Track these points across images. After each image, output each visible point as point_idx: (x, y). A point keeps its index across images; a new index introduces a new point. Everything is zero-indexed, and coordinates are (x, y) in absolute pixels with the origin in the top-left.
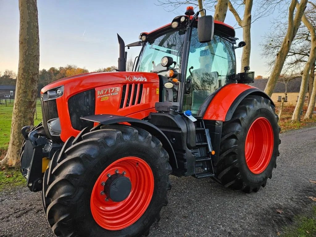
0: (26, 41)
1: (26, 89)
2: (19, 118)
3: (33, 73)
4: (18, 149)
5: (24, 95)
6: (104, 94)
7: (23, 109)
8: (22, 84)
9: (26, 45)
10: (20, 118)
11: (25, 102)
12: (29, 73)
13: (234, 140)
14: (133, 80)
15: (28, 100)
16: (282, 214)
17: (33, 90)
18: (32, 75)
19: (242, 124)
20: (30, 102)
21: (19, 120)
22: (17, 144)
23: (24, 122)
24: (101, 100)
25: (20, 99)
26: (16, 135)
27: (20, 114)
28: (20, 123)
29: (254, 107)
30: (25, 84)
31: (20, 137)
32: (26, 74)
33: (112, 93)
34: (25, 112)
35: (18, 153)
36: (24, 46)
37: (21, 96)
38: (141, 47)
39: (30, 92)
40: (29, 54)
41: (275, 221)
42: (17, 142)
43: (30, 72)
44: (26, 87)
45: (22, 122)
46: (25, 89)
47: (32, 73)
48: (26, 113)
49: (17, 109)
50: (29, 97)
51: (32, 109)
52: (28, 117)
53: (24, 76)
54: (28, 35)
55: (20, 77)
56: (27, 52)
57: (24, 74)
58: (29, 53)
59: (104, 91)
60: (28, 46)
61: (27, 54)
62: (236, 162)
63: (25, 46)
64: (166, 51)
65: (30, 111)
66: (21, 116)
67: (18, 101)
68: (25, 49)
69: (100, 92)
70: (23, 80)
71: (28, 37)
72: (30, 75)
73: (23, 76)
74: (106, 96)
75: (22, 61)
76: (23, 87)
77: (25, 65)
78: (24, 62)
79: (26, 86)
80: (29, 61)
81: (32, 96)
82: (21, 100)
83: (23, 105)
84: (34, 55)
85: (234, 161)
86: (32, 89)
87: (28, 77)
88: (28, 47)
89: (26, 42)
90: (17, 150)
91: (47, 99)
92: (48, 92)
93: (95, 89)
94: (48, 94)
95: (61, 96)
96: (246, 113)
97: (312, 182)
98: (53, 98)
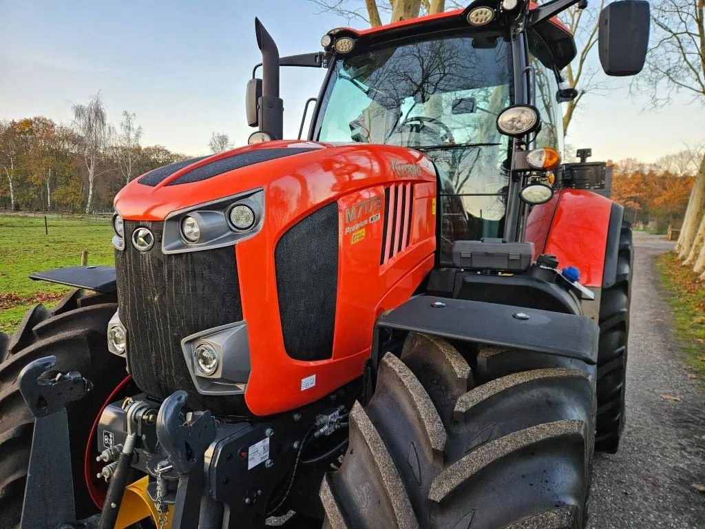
19: (628, 291)
24: (352, 243)
33: (371, 214)
91: (178, 242)
92: (196, 214)
93: (336, 202)
94: (194, 225)
95: (254, 234)
96: (629, 264)
97: (668, 397)
98: (212, 243)
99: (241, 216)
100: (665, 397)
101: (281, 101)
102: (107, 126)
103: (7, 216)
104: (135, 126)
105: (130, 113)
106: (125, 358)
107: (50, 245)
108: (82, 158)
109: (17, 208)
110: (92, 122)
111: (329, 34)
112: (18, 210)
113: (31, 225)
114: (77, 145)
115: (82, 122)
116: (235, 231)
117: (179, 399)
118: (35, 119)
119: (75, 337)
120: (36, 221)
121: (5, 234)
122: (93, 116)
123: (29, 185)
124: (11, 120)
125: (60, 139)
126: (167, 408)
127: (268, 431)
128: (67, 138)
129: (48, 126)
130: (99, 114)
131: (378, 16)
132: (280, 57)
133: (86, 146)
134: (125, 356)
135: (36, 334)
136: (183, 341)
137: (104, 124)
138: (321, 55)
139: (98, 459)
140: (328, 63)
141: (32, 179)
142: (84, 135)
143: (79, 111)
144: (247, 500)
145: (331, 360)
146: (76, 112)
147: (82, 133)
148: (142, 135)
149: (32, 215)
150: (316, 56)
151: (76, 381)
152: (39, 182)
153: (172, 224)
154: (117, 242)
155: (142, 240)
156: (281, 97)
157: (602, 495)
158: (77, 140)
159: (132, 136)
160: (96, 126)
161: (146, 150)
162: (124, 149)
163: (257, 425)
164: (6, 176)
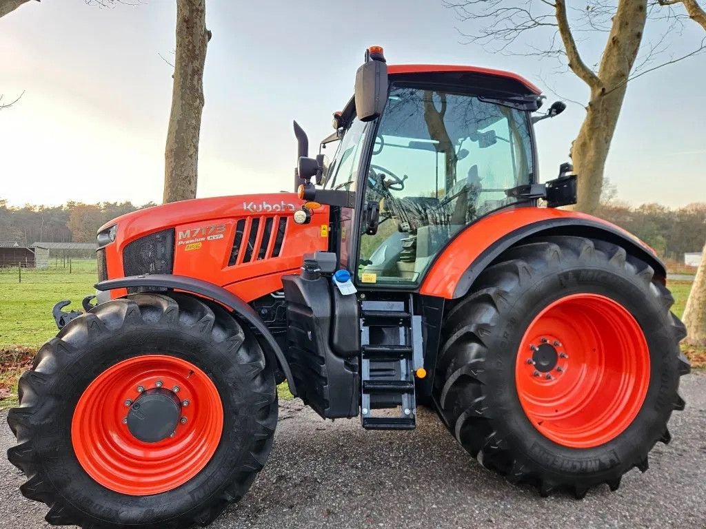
6: (192, 238)
13: (474, 348)
14: (261, 210)
19: (498, 306)
24: (186, 250)
33: (211, 235)
59: (192, 233)
62: (480, 404)
64: (408, 145)
69: (184, 234)
74: (196, 242)
85: (477, 400)
93: (174, 228)
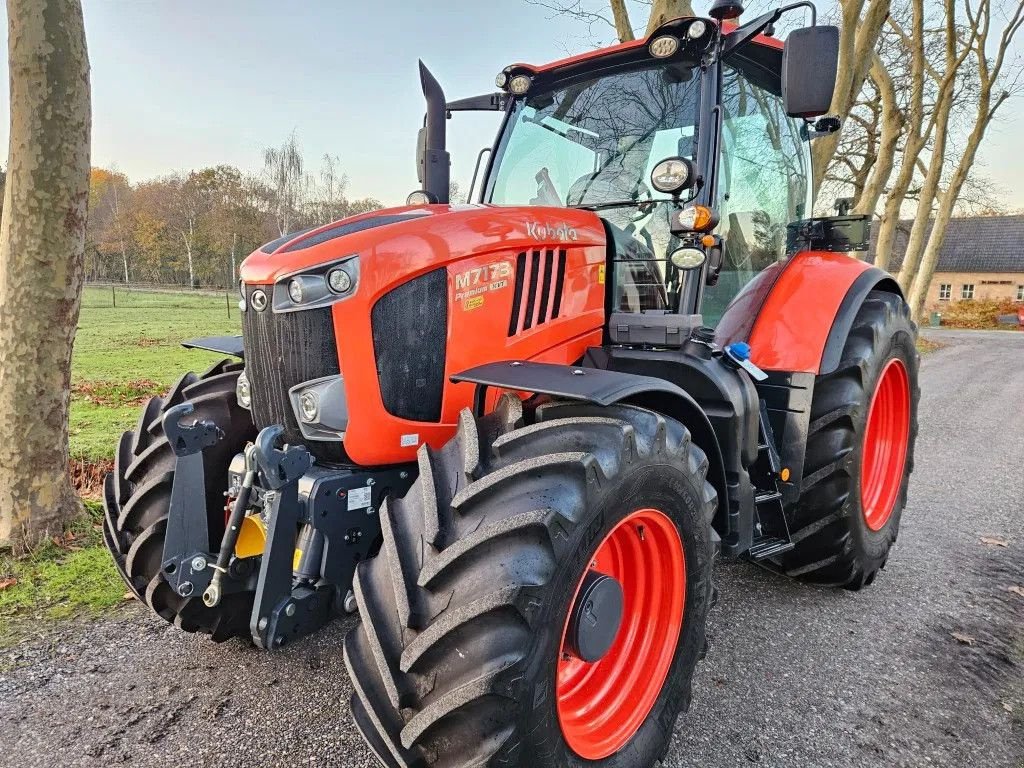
0: (45, 64)
1: (48, 251)
2: (18, 364)
3: (74, 191)
4: (18, 481)
5: (40, 276)
7: (33, 328)
8: (32, 233)
9: (43, 79)
10: (23, 364)
11: (42, 300)
12: (57, 191)
13: (843, 434)
14: (545, 236)
15: (53, 296)
16: (973, 647)
17: (72, 257)
18: (68, 197)
19: (863, 380)
20: (62, 301)
21: (18, 369)
22: (10, 460)
23: (38, 380)
24: (465, 310)
25: (23, 290)
26: (7, 429)
27: (23, 349)
28: (23, 380)
29: (885, 325)
30: (44, 233)
31: (25, 435)
32: (48, 196)
33: (493, 281)
34: (42, 342)
35: (17, 494)
36: (34, 82)
37: (24, 278)
38: (501, 115)
39: (64, 264)
40: (55, 116)
41: (968, 668)
42: (13, 454)
43: (62, 186)
44: (46, 242)
45: (31, 377)
46: (43, 252)
47: (68, 189)
48: (46, 344)
49: (11, 330)
50: (59, 283)
51: (67, 329)
52: (56, 356)
53: (40, 201)
54: (48, 39)
55: (19, 206)
56: (49, 108)
57: (40, 194)
58: (58, 112)
60: (49, 82)
61: (48, 117)
62: (846, 501)
63: (40, 84)
65: (61, 335)
66: (28, 354)
67: (12, 299)
68: (41, 97)
70: (34, 218)
71: (51, 50)
72: (62, 199)
73: (34, 203)
75: (30, 143)
76: (33, 244)
77: (41, 159)
78: (38, 149)
79: (45, 240)
80: (59, 141)
81: (69, 281)
82: (27, 294)
83: (35, 313)
84: (74, 124)
85: (842, 498)
86: (69, 254)
87: (55, 205)
88: (50, 90)
89: (45, 70)
90: (13, 483)
91: (287, 303)
92: (299, 278)
93: (445, 267)
94: (298, 288)
95: (350, 296)
96: (872, 348)
97: (989, 541)
98: (316, 303)
99: (339, 280)
100: (985, 540)
101: (448, 155)
102: (303, 176)
103: (185, 295)
104: (338, 175)
105: (332, 156)
106: (249, 411)
107: (232, 330)
108: (273, 217)
109: (197, 285)
110: (285, 170)
111: (505, 72)
112: (197, 288)
113: (213, 307)
114: (267, 203)
115: (274, 170)
116: (335, 293)
117: (276, 430)
118: (219, 168)
119: (217, 398)
120: (217, 302)
121: (182, 317)
122: (287, 162)
123: (211, 255)
124: (190, 171)
125: (247, 194)
126: (263, 438)
127: (369, 481)
128: (256, 193)
129: (233, 177)
130: (294, 160)
131: (626, 17)
132: (447, 102)
133: (278, 202)
134: (250, 408)
135: (184, 395)
136: (291, 390)
137: (300, 173)
138: (498, 96)
139: (225, 494)
140: (505, 106)
141: (214, 246)
142: (276, 188)
143: (270, 157)
144: (346, 537)
145: (440, 424)
146: (267, 157)
147: (273, 186)
148: (347, 186)
149: (214, 294)
150: (492, 98)
151: (209, 428)
152: (221, 251)
153: (281, 287)
154: (242, 305)
155: (258, 302)
156: (447, 150)
157: (817, 630)
158: (268, 196)
159: (335, 188)
160: (290, 175)
161: (353, 205)
162: (325, 205)
163: (360, 474)
164: (184, 243)
